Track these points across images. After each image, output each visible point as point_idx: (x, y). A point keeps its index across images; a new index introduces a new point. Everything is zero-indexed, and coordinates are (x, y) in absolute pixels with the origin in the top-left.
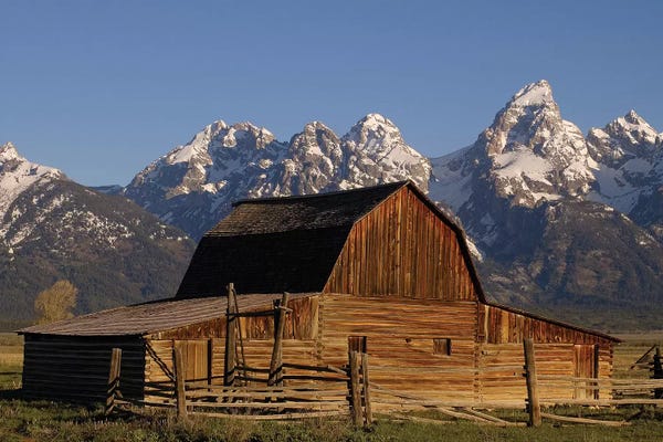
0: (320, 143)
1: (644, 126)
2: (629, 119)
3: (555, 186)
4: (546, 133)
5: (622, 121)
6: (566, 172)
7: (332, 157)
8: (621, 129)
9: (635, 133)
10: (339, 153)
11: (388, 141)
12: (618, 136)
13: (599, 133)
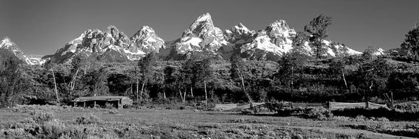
0: (112, 33)
1: (244, 28)
2: (240, 26)
3: (202, 47)
4: (206, 31)
5: (237, 27)
6: (211, 44)
7: (115, 38)
8: (236, 29)
9: (241, 31)
10: (118, 36)
11: (148, 34)
12: (235, 32)
13: (228, 31)
